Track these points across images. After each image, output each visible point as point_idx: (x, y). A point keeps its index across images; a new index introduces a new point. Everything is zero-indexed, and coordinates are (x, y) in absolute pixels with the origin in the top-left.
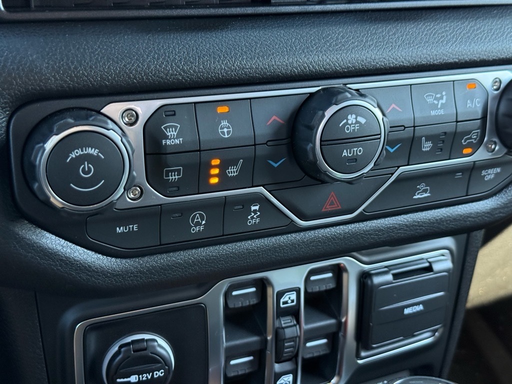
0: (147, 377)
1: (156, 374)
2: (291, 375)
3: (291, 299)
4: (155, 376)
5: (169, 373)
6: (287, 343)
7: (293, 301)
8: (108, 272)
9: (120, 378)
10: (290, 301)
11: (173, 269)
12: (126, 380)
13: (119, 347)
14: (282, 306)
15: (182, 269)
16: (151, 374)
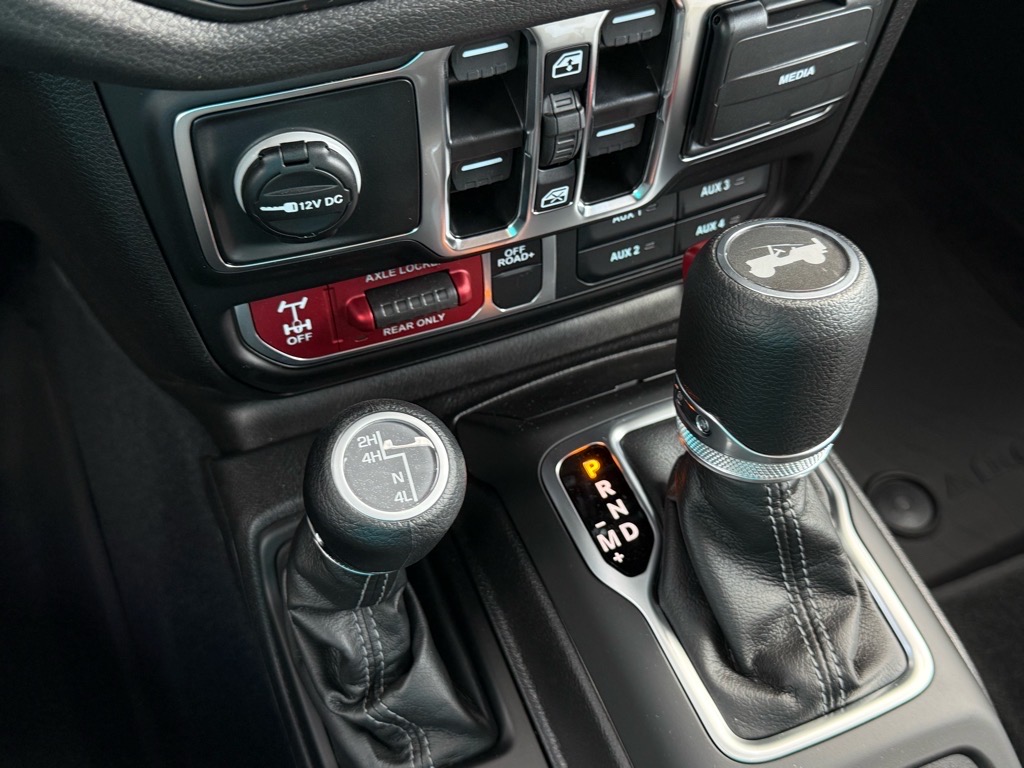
0: (313, 205)
1: (329, 201)
2: (567, 188)
3: (573, 63)
4: (327, 204)
5: (352, 199)
6: (561, 140)
7: (575, 67)
8: (206, 54)
9: (266, 206)
10: (570, 68)
11: (335, 42)
12: (275, 209)
13: (260, 154)
14: (554, 76)
15: (354, 41)
16: (320, 201)
